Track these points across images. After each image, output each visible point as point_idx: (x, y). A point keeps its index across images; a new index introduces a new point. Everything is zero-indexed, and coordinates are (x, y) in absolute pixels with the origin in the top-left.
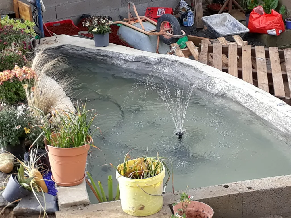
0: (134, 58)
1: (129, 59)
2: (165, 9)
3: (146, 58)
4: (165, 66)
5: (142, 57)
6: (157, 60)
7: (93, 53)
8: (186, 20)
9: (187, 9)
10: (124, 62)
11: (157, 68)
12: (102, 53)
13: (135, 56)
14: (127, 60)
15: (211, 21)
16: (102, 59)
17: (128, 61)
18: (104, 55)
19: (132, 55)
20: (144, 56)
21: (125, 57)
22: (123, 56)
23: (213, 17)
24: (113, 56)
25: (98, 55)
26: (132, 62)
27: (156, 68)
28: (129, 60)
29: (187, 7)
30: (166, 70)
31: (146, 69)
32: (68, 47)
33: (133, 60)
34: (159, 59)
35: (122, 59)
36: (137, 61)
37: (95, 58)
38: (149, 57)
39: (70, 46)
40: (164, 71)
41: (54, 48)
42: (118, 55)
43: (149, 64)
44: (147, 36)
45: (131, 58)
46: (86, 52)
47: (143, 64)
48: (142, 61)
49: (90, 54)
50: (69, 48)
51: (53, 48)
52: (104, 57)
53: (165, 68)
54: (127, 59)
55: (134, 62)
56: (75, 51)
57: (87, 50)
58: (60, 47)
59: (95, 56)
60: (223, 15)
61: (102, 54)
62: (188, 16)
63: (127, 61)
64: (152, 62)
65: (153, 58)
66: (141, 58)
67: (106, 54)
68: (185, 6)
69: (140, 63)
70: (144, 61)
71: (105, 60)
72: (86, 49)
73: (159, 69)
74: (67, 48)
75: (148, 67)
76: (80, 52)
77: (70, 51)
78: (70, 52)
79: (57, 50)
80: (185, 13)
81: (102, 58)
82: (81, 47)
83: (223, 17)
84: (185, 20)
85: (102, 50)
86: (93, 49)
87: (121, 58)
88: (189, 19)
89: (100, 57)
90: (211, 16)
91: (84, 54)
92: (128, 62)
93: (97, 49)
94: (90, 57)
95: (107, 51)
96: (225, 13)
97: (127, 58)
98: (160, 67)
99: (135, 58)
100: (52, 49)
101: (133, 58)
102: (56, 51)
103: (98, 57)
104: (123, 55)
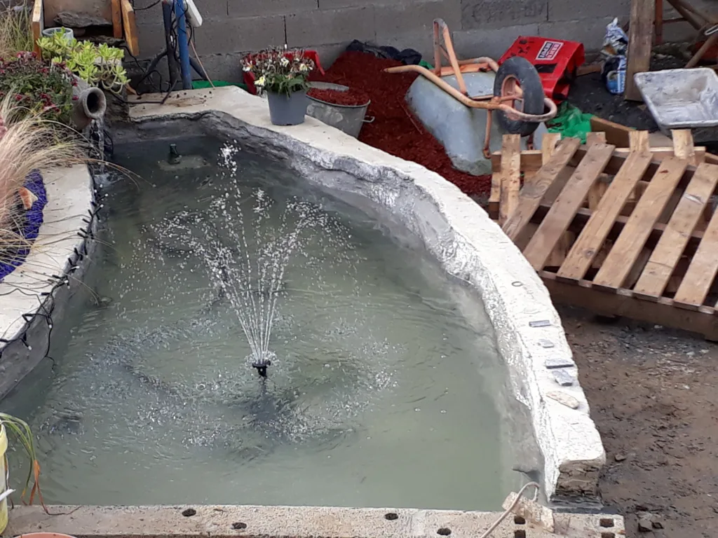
0: (333, 160)
1: (324, 162)
2: (562, 44)
3: (357, 163)
4: (391, 190)
5: (350, 160)
6: (376, 171)
7: (260, 137)
8: (615, 76)
9: (618, 48)
10: (315, 169)
11: (376, 192)
12: (276, 140)
13: (336, 157)
14: (319, 163)
15: (659, 85)
16: (275, 156)
17: (320, 166)
18: (278, 147)
19: (330, 153)
20: (354, 160)
21: (315, 155)
22: (311, 154)
23: (667, 76)
24: (295, 150)
25: (268, 145)
26: (329, 170)
27: (374, 193)
28: (322, 164)
29: (618, 43)
30: (391, 199)
31: (356, 192)
32: (218, 117)
33: (331, 167)
34: (382, 171)
35: (310, 160)
36: (339, 170)
37: (263, 152)
38: (362, 162)
39: (222, 115)
40: (387, 200)
41: (185, 117)
42: (304, 149)
43: (362, 179)
44: (464, 110)
45: (327, 161)
46: (247, 135)
47: (351, 180)
48: (348, 171)
49: (254, 140)
50: (218, 120)
51: (182, 116)
52: (279, 151)
53: (391, 194)
54: (319, 161)
55: (332, 170)
56: (229, 130)
57: (249, 130)
58: (199, 117)
59: (262, 145)
60: (698, 72)
61: (276, 142)
62: (619, 68)
63: (318, 166)
64: (366, 175)
65: (369, 166)
66: (346, 162)
67: (281, 143)
68: (614, 41)
69: (346, 174)
70: (351, 172)
71: (281, 158)
72: (248, 128)
73: (380, 194)
74: (214, 119)
75: (360, 188)
76: (236, 132)
77: (221, 128)
78: (218, 131)
79: (193, 122)
80: (613, 58)
81: (275, 152)
82: (240, 121)
83: (698, 78)
84: (611, 78)
85: (277, 133)
86: (261, 128)
87: (309, 157)
88: (621, 74)
89: (272, 151)
90: (663, 72)
91: (242, 138)
92: (321, 170)
93: (267, 130)
94: (253, 146)
95: (285, 136)
96: (704, 69)
97: (318, 159)
98: (382, 189)
99: (335, 161)
100: (181, 118)
101: (330, 161)
102: (191, 125)
103: (268, 149)
104: (313, 149)
